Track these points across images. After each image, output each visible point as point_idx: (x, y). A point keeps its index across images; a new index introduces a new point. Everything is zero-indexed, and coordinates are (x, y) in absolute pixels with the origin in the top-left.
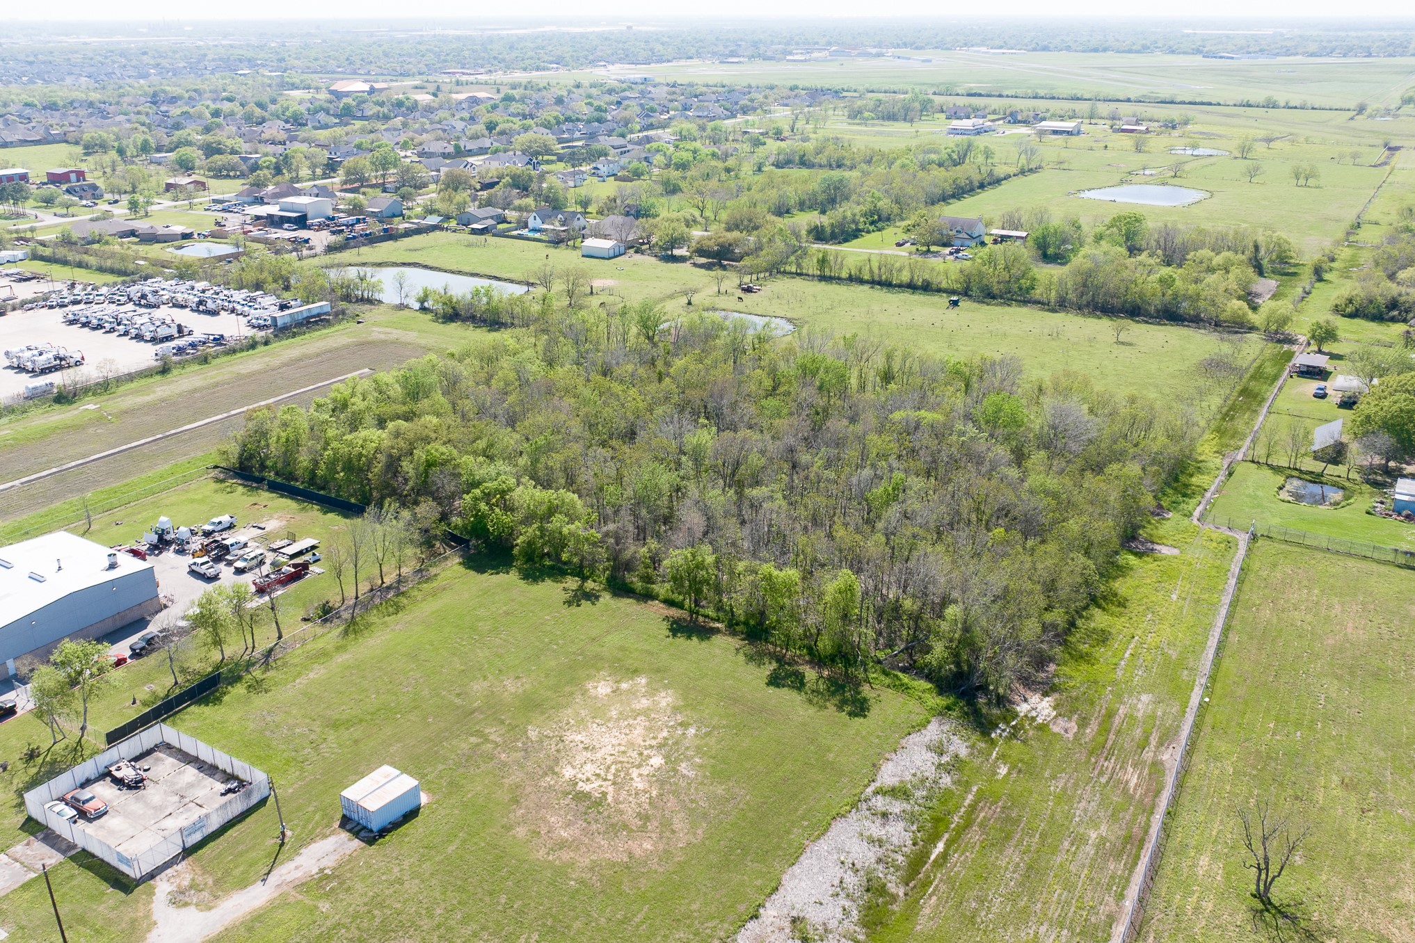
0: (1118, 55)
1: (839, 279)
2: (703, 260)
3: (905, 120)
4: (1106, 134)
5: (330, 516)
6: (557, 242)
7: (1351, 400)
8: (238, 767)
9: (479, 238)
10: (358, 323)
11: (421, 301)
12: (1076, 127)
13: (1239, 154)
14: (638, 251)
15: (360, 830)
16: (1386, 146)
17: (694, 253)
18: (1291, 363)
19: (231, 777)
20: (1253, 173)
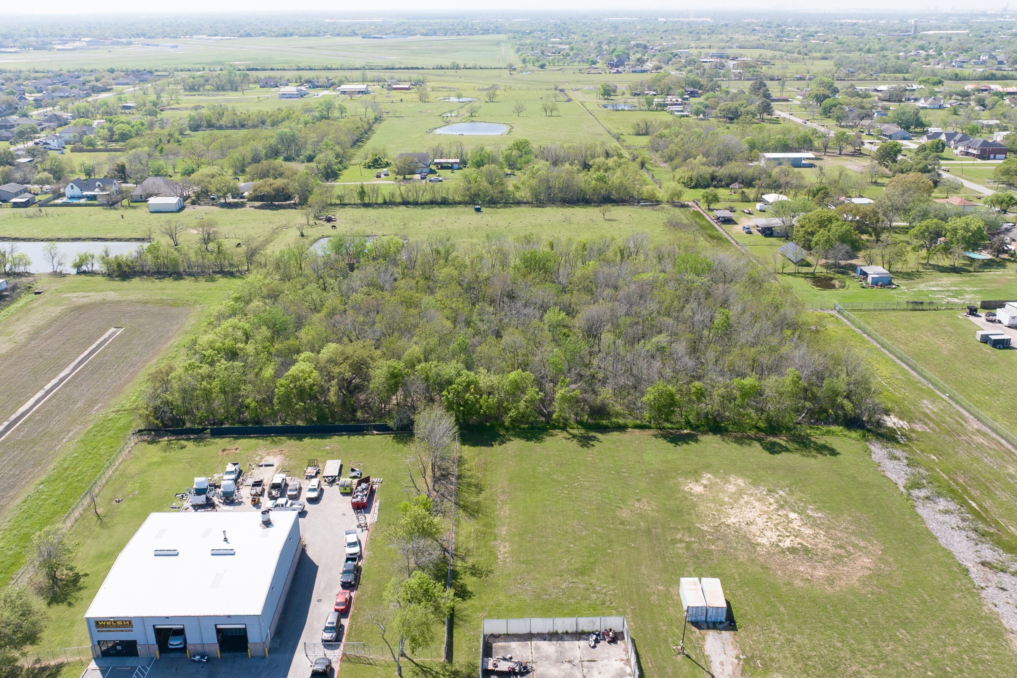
2: (257, 203)
4: (385, 91)
5: (307, 441)
6: (111, 204)
7: (768, 232)
8: (585, 623)
9: (31, 210)
10: (36, 293)
11: (78, 266)
12: (367, 88)
13: (487, 100)
14: (193, 203)
15: (714, 626)
16: (556, 89)
17: (252, 199)
18: (707, 217)
19: (579, 635)
20: (519, 110)
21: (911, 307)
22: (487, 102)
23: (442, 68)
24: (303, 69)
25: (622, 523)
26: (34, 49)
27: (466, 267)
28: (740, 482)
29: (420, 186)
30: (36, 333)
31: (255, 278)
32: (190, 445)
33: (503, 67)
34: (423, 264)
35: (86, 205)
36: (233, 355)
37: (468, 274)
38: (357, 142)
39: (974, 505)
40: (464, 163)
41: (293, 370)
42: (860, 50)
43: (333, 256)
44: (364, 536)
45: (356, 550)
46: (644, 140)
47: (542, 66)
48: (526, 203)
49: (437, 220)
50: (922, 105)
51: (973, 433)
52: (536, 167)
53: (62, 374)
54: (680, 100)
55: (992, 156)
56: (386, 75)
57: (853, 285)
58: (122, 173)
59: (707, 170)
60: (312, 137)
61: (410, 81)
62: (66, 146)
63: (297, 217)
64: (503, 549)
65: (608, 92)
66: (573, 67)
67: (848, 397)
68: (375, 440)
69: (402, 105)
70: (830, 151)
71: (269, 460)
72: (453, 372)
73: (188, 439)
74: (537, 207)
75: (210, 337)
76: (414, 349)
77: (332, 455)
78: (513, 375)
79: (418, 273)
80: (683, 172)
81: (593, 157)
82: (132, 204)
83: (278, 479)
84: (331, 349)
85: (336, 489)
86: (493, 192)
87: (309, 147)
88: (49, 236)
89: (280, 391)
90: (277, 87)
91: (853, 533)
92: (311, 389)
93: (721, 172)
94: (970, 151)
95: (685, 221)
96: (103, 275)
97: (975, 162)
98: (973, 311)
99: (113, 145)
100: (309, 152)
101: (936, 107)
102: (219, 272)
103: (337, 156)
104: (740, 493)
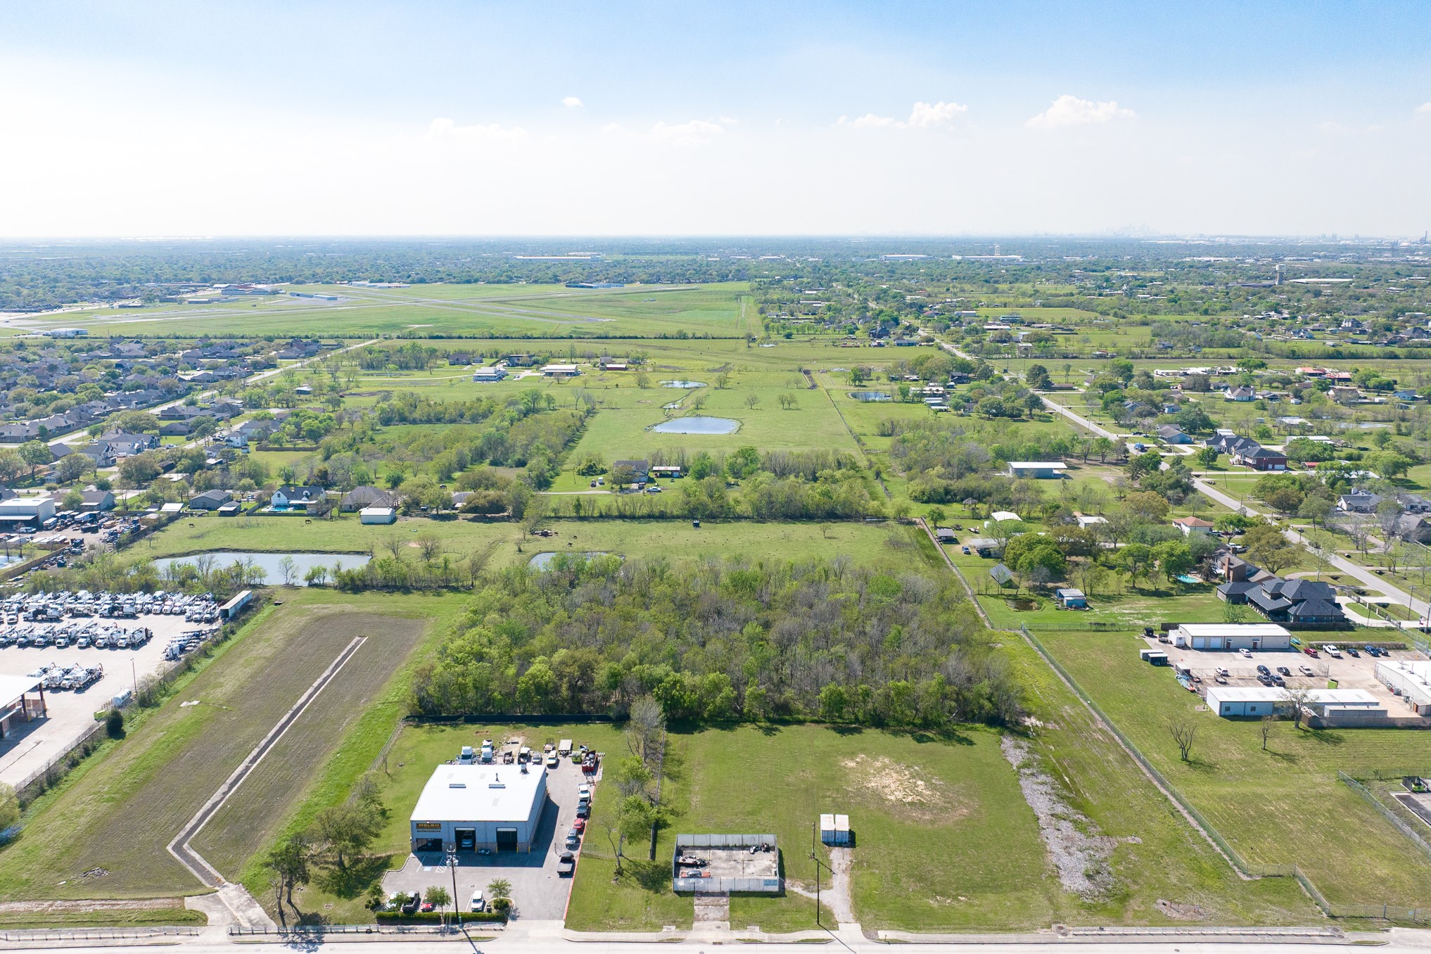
0: (489, 285)
1: (593, 517)
2: (470, 516)
3: (416, 368)
4: (598, 372)
5: (542, 727)
6: (320, 514)
7: (985, 553)
8: (748, 839)
9: (240, 519)
10: (276, 604)
11: (310, 579)
12: (576, 369)
13: (717, 386)
14: (405, 514)
15: (841, 845)
16: (800, 371)
17: (464, 511)
18: (931, 536)
19: (744, 847)
20: (752, 401)
21: (1094, 628)
22: (716, 388)
23: (666, 338)
24: (497, 338)
25: (788, 785)
26: (161, 302)
27: (679, 585)
28: (887, 760)
29: (639, 498)
30: (290, 640)
31: (488, 593)
32: (448, 729)
33: (741, 336)
34: (640, 582)
35: (295, 515)
36: (480, 657)
37: (681, 591)
38: (570, 442)
39: (1067, 779)
40: (685, 470)
41: (532, 670)
42: (1195, 310)
43: (556, 574)
44: (592, 789)
45: (586, 795)
46: (886, 443)
47: (789, 336)
48: (746, 518)
49: (654, 535)
50: (1228, 397)
51: (1095, 731)
52: (759, 479)
53: (325, 675)
54: (941, 389)
55: (1270, 466)
56: (597, 347)
57: (1049, 607)
58: (324, 481)
59: (940, 484)
60: (522, 439)
61: (627, 357)
62: (249, 443)
63: (513, 531)
64: (695, 800)
65: (860, 377)
66: (826, 337)
67: (989, 699)
68: (598, 728)
69: (617, 391)
70: (1093, 458)
71: (515, 739)
72: (663, 673)
73: (445, 725)
74: (758, 522)
75: (459, 642)
76: (631, 655)
77: (565, 737)
78: (712, 676)
79: (635, 590)
80: (917, 486)
81: (824, 466)
82: (342, 515)
83: (525, 750)
84: (562, 653)
85: (569, 760)
86: (712, 506)
87: (519, 450)
88: (268, 547)
89: (521, 686)
90: (469, 364)
91: (963, 795)
92: (547, 685)
93: (956, 485)
94: (1247, 460)
95: (907, 540)
96: (335, 588)
97: (1248, 473)
98: (1150, 633)
99: (300, 444)
100: (517, 456)
101: (1245, 398)
102: (446, 587)
103: (550, 461)
104: (884, 767)
